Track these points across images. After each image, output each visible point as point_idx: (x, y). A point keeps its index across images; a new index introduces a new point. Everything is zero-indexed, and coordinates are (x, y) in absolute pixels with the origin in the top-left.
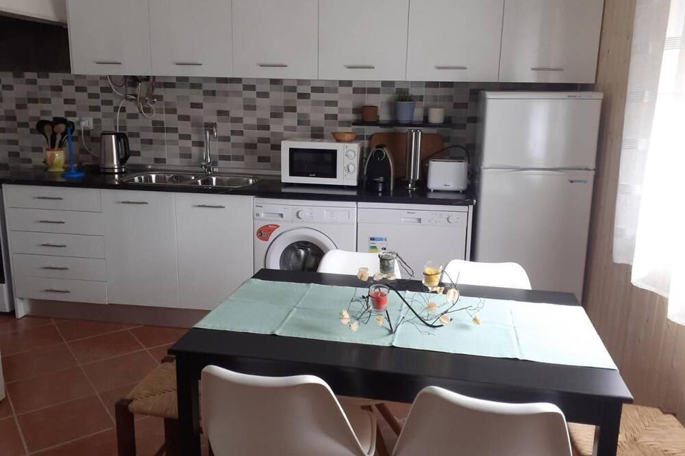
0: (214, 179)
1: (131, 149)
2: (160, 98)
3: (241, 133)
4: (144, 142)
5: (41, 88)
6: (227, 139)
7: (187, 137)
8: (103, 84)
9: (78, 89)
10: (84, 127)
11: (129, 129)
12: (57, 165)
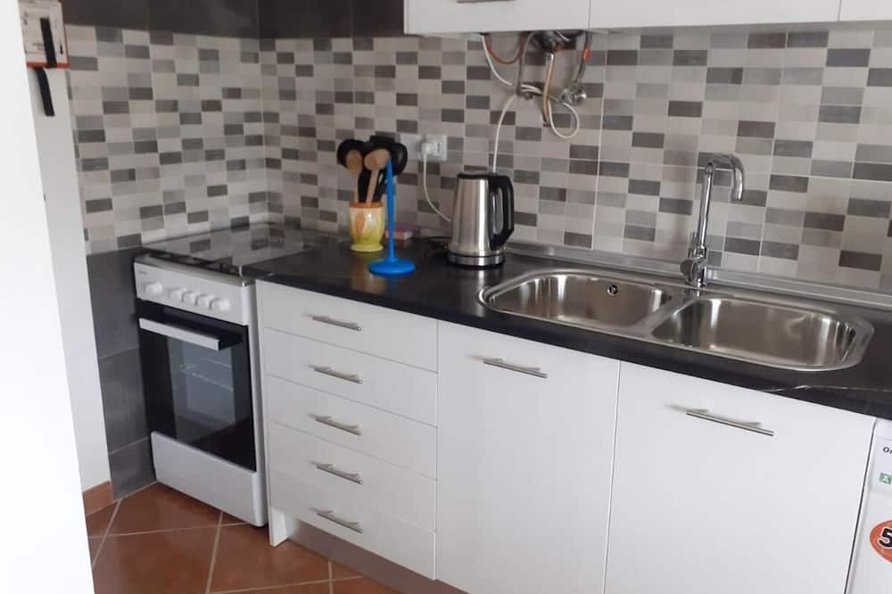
0: (716, 304)
1: (517, 208)
2: (595, 90)
3: (800, 184)
4: (547, 193)
5: (359, 71)
6: (755, 198)
7: (651, 188)
8: (472, 59)
9: (427, 73)
10: (428, 156)
11: (518, 165)
12: (367, 239)
